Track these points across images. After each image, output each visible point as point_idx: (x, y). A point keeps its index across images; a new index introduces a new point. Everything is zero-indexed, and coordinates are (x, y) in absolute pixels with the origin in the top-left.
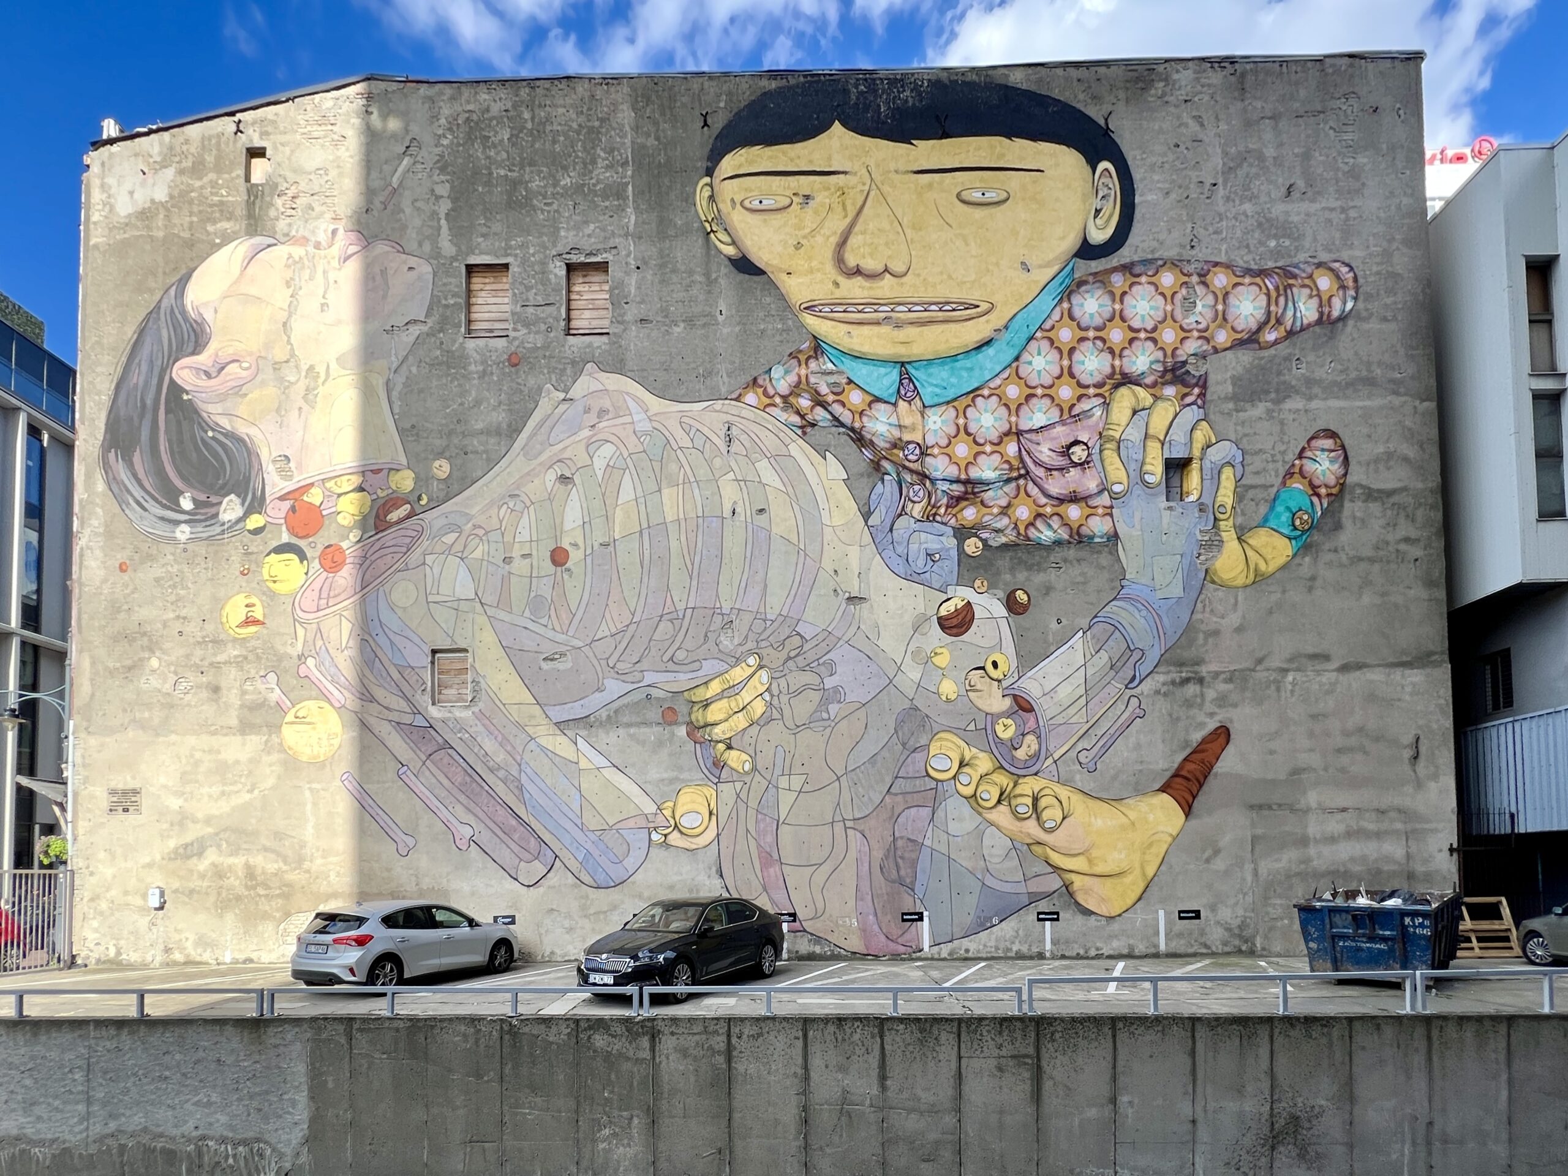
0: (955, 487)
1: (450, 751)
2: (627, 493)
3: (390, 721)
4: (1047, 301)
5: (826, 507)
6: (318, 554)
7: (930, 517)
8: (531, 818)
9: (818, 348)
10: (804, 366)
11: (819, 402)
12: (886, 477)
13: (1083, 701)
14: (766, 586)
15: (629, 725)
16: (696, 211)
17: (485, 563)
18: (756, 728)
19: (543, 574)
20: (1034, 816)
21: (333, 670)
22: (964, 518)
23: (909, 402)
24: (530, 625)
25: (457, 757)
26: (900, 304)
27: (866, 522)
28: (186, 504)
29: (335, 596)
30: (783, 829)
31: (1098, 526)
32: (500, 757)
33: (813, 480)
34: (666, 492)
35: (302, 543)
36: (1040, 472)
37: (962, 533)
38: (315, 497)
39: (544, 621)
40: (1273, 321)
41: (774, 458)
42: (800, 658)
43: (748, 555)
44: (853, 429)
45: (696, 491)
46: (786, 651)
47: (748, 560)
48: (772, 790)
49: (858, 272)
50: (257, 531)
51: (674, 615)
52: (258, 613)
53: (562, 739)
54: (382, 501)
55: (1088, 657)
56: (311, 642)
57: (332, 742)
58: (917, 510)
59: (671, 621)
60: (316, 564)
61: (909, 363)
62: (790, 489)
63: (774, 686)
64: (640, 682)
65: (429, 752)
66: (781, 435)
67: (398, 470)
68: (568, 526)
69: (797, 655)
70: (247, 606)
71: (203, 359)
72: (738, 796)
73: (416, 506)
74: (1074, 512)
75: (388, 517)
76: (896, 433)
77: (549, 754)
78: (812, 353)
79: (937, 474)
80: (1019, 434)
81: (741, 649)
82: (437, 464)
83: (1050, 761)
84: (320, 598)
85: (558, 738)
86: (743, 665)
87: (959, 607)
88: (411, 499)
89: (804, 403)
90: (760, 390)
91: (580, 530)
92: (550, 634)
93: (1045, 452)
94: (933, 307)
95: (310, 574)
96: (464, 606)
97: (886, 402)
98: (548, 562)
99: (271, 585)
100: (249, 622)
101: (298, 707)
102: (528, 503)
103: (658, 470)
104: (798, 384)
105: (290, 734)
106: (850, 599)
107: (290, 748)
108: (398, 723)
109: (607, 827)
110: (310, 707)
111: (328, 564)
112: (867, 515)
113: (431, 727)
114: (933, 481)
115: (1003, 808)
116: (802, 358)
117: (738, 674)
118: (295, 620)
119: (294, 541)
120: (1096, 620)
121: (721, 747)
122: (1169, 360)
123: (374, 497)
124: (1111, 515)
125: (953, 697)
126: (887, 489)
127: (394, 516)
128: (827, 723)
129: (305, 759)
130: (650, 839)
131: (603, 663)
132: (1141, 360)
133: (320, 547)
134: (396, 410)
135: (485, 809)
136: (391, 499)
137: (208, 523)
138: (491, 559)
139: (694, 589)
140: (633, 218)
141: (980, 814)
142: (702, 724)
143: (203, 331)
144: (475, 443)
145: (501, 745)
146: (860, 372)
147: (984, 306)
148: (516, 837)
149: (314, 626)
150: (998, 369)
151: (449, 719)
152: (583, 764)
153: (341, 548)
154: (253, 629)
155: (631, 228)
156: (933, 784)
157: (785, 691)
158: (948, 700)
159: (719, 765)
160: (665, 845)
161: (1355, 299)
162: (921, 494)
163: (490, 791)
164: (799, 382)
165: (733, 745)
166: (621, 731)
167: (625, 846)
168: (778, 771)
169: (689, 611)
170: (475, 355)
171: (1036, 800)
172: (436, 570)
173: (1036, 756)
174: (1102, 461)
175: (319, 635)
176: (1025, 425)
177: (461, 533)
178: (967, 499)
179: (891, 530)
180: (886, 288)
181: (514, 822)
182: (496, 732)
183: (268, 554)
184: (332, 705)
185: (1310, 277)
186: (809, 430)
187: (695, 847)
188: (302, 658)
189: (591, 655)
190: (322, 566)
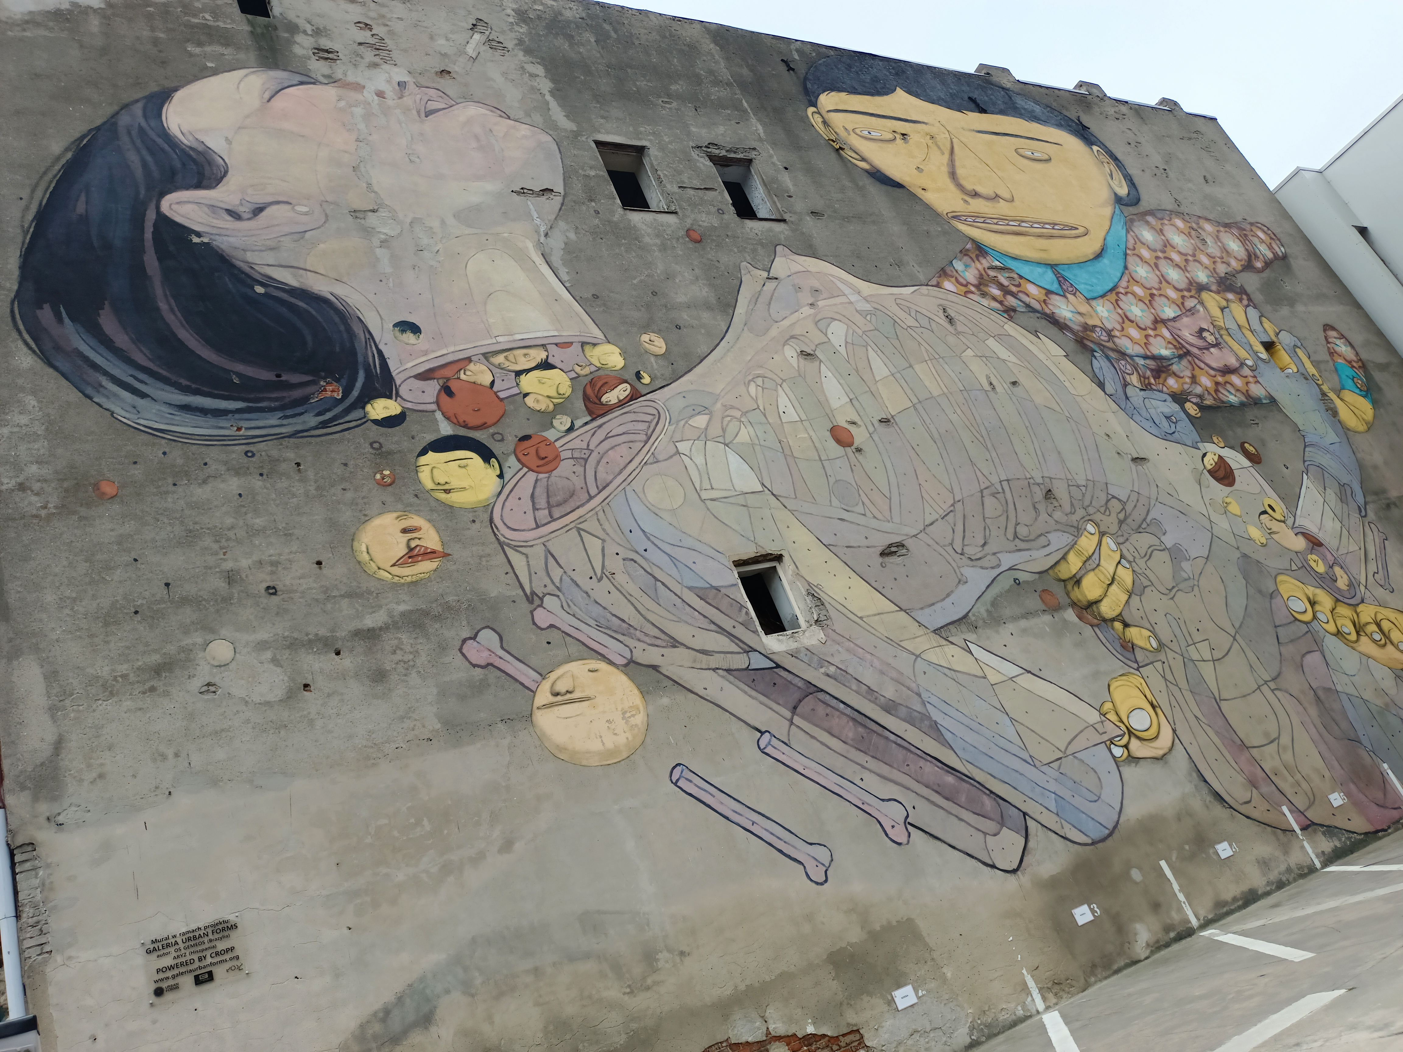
0: (1148, 362)
1: (821, 695)
2: (880, 369)
3: (714, 670)
4: (1119, 229)
5: (1065, 379)
6: (512, 448)
7: (1146, 387)
8: (969, 766)
9: (981, 250)
10: (977, 262)
11: (1006, 291)
12: (1095, 354)
13: (1344, 531)
14: (1059, 453)
15: (1015, 619)
16: (816, 131)
17: (757, 448)
18: (1135, 599)
19: (832, 456)
20: (1388, 641)
21: (596, 610)
22: (1171, 387)
23: (1074, 294)
24: (845, 515)
25: (834, 702)
26: (1023, 222)
27: (1104, 391)
29: (559, 505)
30: (1224, 705)
31: (1257, 391)
32: (889, 692)
33: (1042, 356)
34: (917, 367)
36: (1195, 351)
37: (1179, 398)
38: (479, 374)
39: (857, 509)
40: (1253, 256)
41: (996, 337)
42: (1129, 520)
43: (1028, 424)
44: (1045, 314)
45: (946, 367)
46: (1114, 515)
47: (1030, 429)
48: (1190, 665)
49: (975, 195)
50: (391, 422)
51: (992, 490)
52: (429, 540)
53: (950, 649)
54: (585, 381)
55: (1323, 495)
56: (542, 573)
57: (633, 721)
58: (1134, 379)
59: (993, 495)
60: (512, 462)
61: (1056, 265)
62: (1027, 364)
63: (1125, 552)
64: (999, 566)
65: (791, 705)
66: (992, 317)
67: (595, 345)
68: (835, 404)
69: (1126, 518)
70: (405, 531)
71: (222, 193)
72: (1164, 677)
73: (638, 386)
74: (1235, 379)
75: (604, 399)
76: (1080, 319)
77: (946, 671)
78: (977, 252)
79: (1129, 351)
80: (1164, 322)
81: (1075, 518)
82: (645, 338)
83: (1362, 588)
84: (535, 509)
85: (946, 648)
86: (1086, 533)
87: (1216, 460)
88: (626, 377)
89: (996, 292)
90: (953, 280)
91: (849, 405)
92: (874, 523)
93: (1188, 335)
94: (1047, 226)
95: (507, 477)
96: (751, 500)
97: (1057, 294)
98: (832, 443)
99: (442, 496)
100: (414, 554)
101: (553, 676)
102: (779, 381)
103: (898, 345)
104: (981, 277)
106: (1135, 460)
107: (562, 749)
108: (728, 671)
109: (1060, 755)
110: (574, 673)
111: (532, 460)
112: (1101, 385)
113: (778, 666)
114: (1131, 357)
115: (1364, 639)
116: (973, 256)
117: (1087, 543)
118: (501, 544)
119: (462, 432)
120: (1307, 463)
121: (1118, 625)
122: (1216, 275)
123: (573, 375)
124: (1258, 382)
125: (1264, 541)
126: (1100, 363)
127: (611, 397)
128: (1191, 583)
129: (594, 762)
130: (1114, 757)
131: (949, 549)
132: (1202, 277)
133: (511, 441)
134: (565, 277)
135: (906, 769)
136: (599, 377)
137: (289, 412)
138: (762, 443)
139: (997, 461)
140: (760, 127)
141: (1354, 649)
142: (1085, 603)
143: (210, 163)
144: (686, 317)
145: (882, 673)
146: (1025, 270)
147: (1081, 230)
148: (963, 799)
149: (540, 550)
150: (1119, 275)
151: (798, 650)
152: (993, 677)
153: (546, 439)
155: (762, 135)
156: (1304, 628)
157: (1136, 554)
158: (1263, 545)
159: (1128, 647)
160: (1133, 759)
161: (1282, 246)
162: (1128, 367)
163: (899, 741)
164: (981, 275)
165: (1128, 620)
166: (1011, 627)
167: (1092, 773)
168: (1183, 644)
169: (1005, 484)
170: (644, 227)
171: (1378, 625)
172: (700, 460)
173: (1351, 585)
174: (1226, 343)
175: (551, 560)
176: (1165, 316)
177: (711, 414)
178: (1163, 372)
179: (1127, 398)
180: (1002, 208)
181: (950, 779)
182: (868, 656)
183: (423, 452)
184: (611, 663)
185: (1252, 230)
186: (1013, 314)
187: (1161, 753)
188: (532, 600)
189: (931, 542)
190: (524, 465)
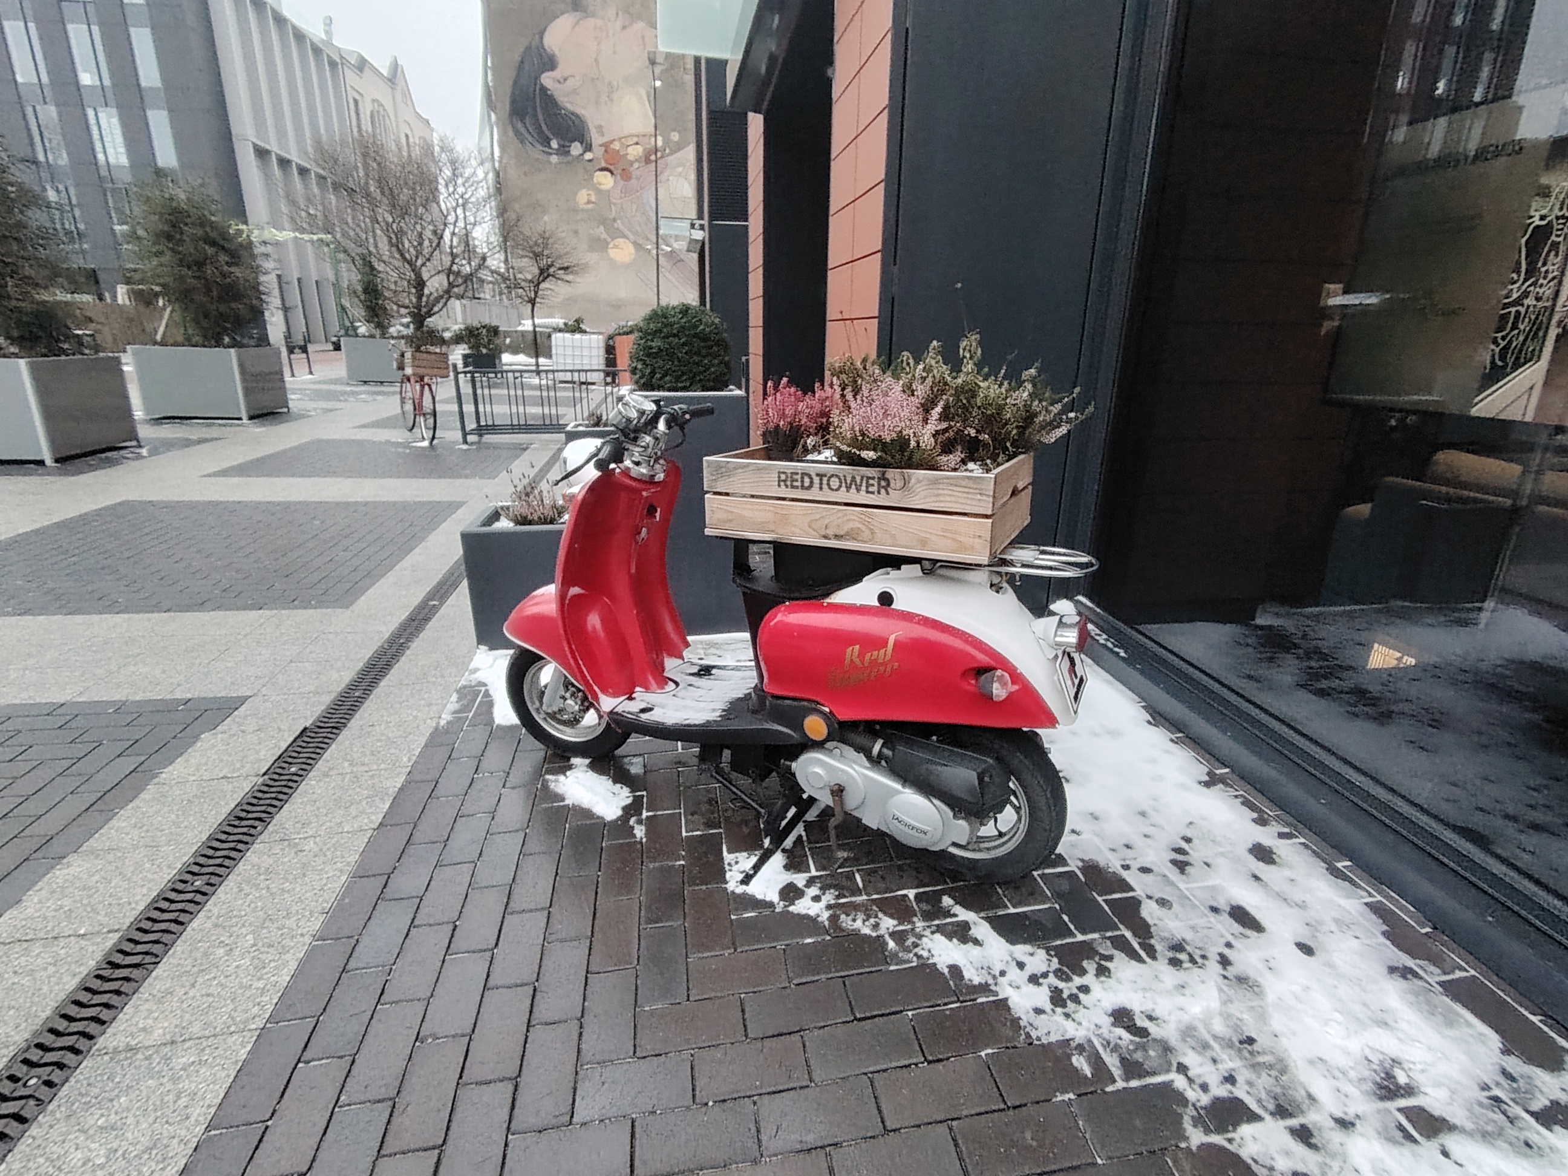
21: (630, 225)
28: (554, 144)
29: (629, 192)
35: (612, 168)
38: (616, 146)
50: (590, 161)
52: (593, 199)
54: (648, 150)
56: (618, 212)
60: (619, 177)
70: (588, 195)
71: (556, 74)
73: (664, 153)
75: (651, 158)
82: (672, 134)
84: (621, 193)
88: (662, 150)
95: (616, 182)
99: (599, 185)
100: (589, 202)
101: (615, 241)
105: (613, 253)
107: (612, 259)
110: (620, 241)
111: (625, 177)
118: (610, 203)
119: (608, 166)
123: (645, 148)
127: (654, 157)
129: (619, 264)
133: (620, 170)
134: (652, 105)
137: (566, 155)
143: (554, 59)
153: (630, 170)
154: (590, 206)
183: (596, 171)
184: (630, 241)
188: (615, 220)
190: (622, 178)
